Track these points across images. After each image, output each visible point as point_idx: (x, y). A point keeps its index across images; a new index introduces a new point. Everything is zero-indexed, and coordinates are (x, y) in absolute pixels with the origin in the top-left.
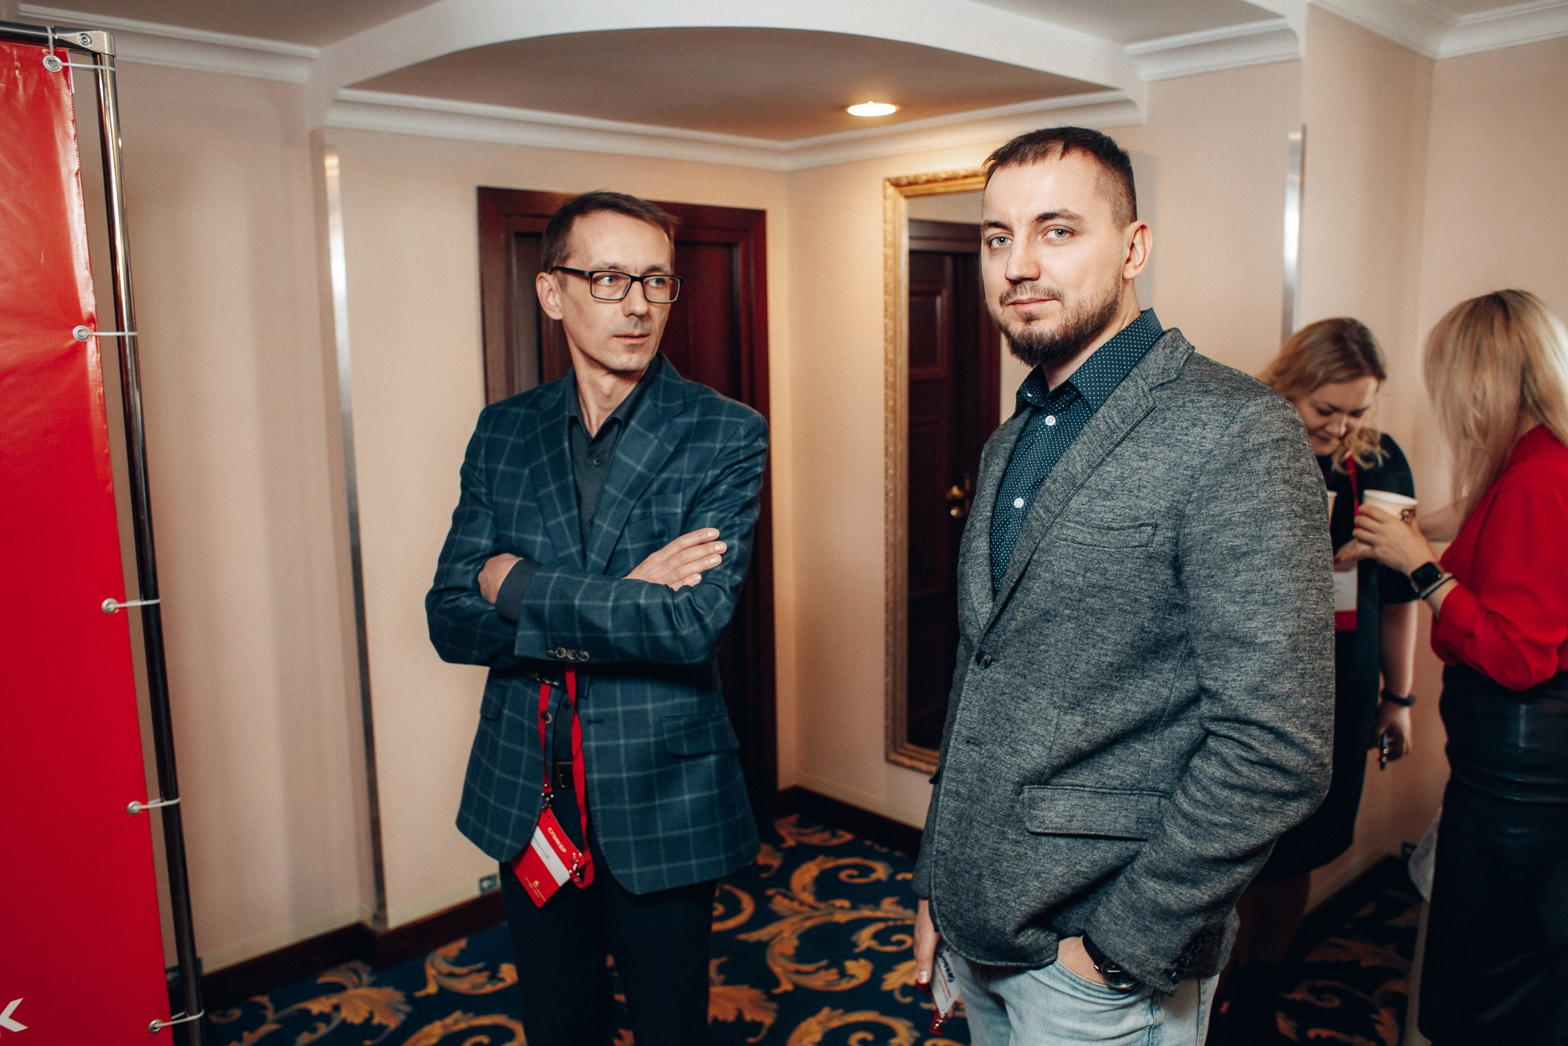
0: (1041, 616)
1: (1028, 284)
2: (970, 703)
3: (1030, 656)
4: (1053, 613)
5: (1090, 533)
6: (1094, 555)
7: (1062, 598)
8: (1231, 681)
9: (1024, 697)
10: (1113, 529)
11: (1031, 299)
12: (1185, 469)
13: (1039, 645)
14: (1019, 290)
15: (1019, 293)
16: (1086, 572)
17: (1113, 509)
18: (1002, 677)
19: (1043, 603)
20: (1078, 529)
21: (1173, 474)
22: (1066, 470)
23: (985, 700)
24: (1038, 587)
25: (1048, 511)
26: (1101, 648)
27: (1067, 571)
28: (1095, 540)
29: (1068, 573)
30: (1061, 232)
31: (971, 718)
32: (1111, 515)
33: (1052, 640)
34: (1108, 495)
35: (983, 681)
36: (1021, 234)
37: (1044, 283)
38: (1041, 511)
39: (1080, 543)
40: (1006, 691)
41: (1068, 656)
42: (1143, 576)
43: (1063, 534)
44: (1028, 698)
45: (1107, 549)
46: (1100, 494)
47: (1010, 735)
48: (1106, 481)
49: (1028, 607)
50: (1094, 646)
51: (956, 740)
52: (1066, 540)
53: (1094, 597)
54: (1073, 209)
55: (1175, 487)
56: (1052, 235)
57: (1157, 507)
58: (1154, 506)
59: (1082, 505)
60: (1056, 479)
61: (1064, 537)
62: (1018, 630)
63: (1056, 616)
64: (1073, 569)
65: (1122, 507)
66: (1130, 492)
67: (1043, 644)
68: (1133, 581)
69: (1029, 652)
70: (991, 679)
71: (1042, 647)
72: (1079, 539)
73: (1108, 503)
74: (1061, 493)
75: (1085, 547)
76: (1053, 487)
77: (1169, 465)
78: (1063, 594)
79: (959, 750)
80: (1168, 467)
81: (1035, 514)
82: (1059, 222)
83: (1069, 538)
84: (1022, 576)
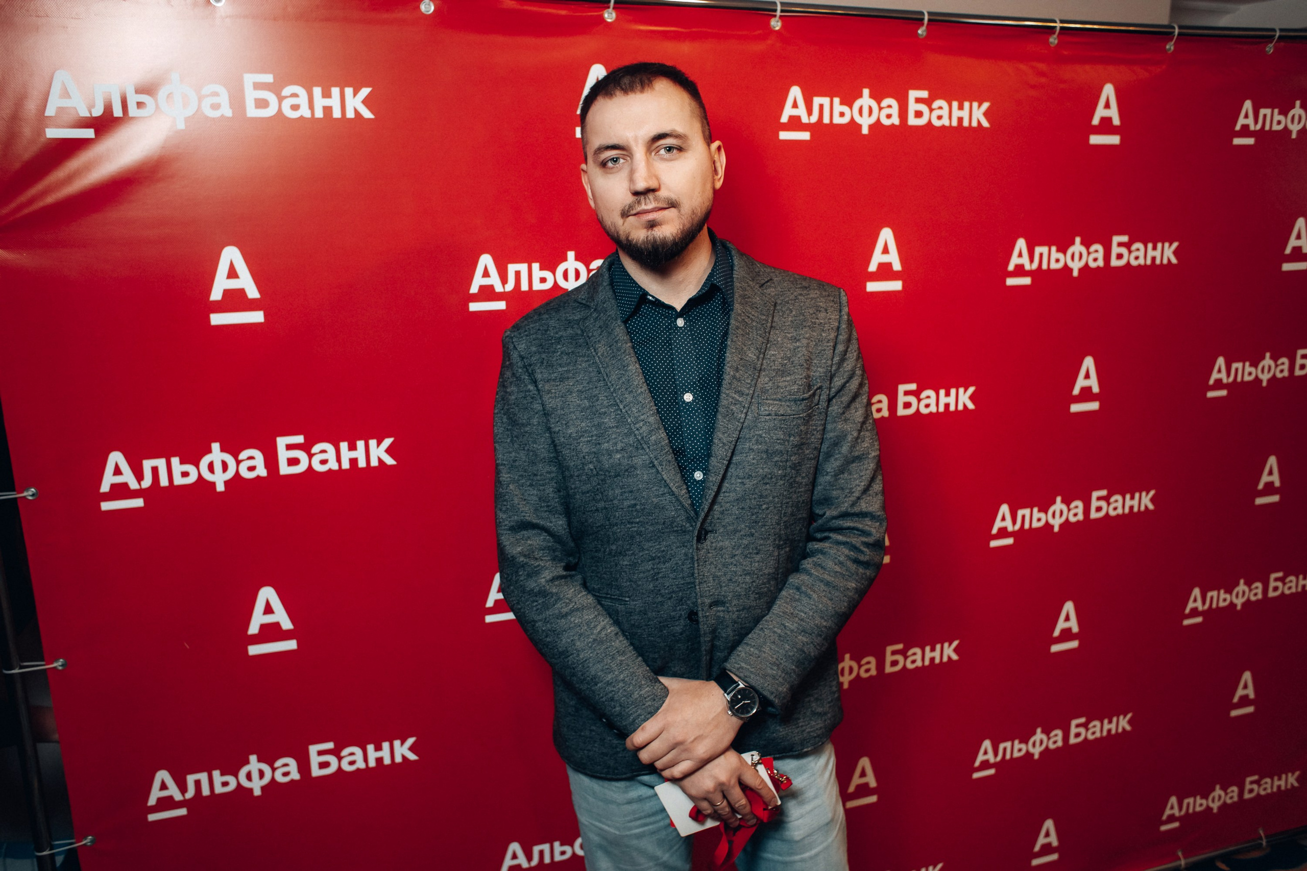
0: (760, 481)
1: (651, 196)
2: (704, 576)
3: (754, 517)
4: (770, 476)
5: (788, 406)
6: (795, 423)
7: (776, 462)
8: (855, 487)
9: (755, 551)
10: (806, 399)
11: (655, 208)
12: (828, 342)
13: (761, 505)
14: (643, 201)
15: (643, 204)
16: (790, 437)
17: (795, 382)
18: (727, 543)
19: (761, 471)
20: (778, 404)
21: (820, 348)
22: (741, 359)
23: (715, 568)
24: (754, 459)
25: (743, 394)
26: (799, 492)
27: (778, 439)
28: (794, 410)
29: (778, 441)
30: (669, 149)
31: (708, 587)
32: (796, 387)
33: (771, 498)
34: (783, 372)
35: (709, 553)
36: (639, 153)
37: (663, 193)
38: (736, 396)
39: (783, 415)
40: (737, 553)
41: (781, 507)
42: (818, 429)
43: (766, 410)
44: (759, 550)
45: (801, 415)
46: (777, 372)
47: (752, 585)
48: (776, 362)
49: (746, 477)
50: (795, 492)
51: (703, 610)
52: (769, 415)
53: (796, 454)
54: (680, 129)
55: (825, 356)
56: (662, 152)
57: (818, 374)
58: (814, 374)
59: (767, 384)
60: (737, 368)
61: (767, 413)
62: (737, 500)
63: (772, 478)
64: (782, 437)
65: (801, 379)
66: (802, 366)
67: (764, 504)
68: (813, 435)
69: (753, 515)
70: (715, 549)
71: (764, 507)
72: (782, 412)
73: (788, 378)
74: (748, 378)
75: (788, 417)
76: (737, 374)
77: (815, 341)
78: (776, 459)
79: (707, 617)
80: (814, 343)
81: (731, 400)
82: (669, 141)
83: (773, 413)
84: (733, 454)
